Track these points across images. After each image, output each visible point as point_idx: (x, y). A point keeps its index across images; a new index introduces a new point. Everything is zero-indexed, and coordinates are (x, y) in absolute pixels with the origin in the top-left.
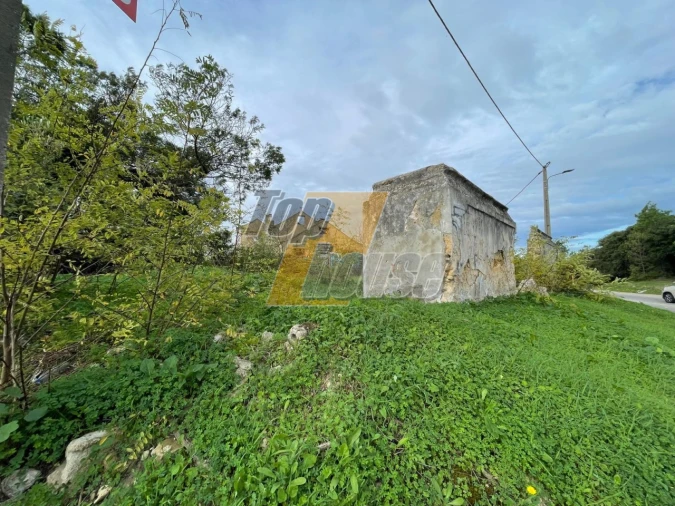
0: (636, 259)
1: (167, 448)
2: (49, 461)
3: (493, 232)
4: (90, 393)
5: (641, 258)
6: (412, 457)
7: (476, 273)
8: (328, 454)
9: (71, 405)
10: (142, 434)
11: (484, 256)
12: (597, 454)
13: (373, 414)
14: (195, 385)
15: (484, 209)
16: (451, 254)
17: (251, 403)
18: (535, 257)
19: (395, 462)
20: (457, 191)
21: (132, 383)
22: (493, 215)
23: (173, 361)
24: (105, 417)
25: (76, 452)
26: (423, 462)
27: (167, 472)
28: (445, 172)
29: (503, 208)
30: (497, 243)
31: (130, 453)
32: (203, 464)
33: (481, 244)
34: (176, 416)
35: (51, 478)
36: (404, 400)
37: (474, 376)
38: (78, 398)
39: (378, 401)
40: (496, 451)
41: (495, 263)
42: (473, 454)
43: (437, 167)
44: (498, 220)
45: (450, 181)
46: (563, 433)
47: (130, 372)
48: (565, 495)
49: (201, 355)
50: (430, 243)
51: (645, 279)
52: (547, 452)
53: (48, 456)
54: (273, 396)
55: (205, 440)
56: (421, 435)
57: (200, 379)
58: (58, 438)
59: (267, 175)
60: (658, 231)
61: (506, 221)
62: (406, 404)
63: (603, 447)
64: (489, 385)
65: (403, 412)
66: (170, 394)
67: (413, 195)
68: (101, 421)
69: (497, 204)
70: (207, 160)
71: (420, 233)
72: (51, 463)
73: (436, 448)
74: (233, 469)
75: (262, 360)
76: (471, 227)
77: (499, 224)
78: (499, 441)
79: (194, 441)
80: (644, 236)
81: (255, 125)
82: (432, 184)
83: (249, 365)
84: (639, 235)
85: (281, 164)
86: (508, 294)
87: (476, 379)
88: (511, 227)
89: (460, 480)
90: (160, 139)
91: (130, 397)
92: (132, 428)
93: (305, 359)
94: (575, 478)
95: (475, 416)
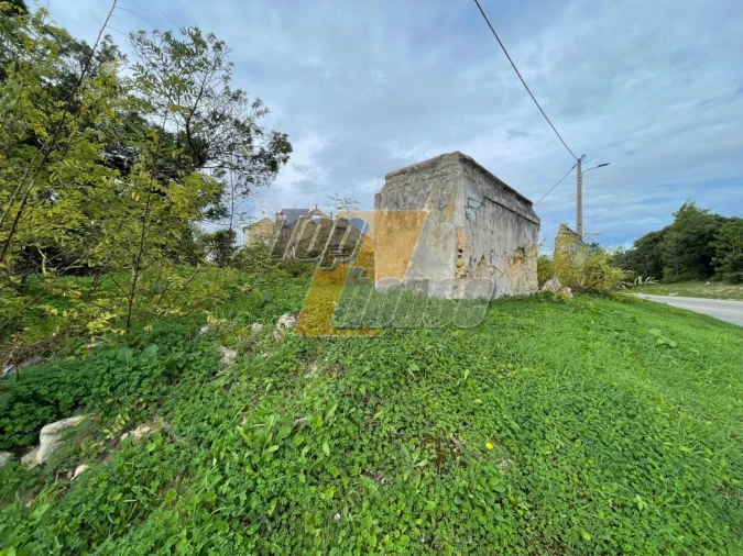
0: (670, 260)
1: (146, 429)
2: (21, 443)
3: (513, 228)
4: (62, 380)
5: (676, 259)
6: (385, 428)
7: (492, 269)
8: (302, 427)
9: (44, 391)
10: (119, 416)
11: (502, 252)
12: (565, 423)
13: (352, 392)
14: (176, 372)
15: (503, 202)
16: (463, 249)
17: (233, 387)
18: (563, 257)
19: (368, 433)
20: (474, 181)
21: (108, 371)
22: (514, 209)
23: (153, 349)
24: (80, 403)
25: (49, 434)
26: (395, 431)
27: (144, 449)
28: (461, 160)
29: (527, 203)
30: (517, 239)
31: (107, 434)
32: (180, 441)
33: (499, 239)
34: (155, 401)
35: (25, 459)
36: (385, 379)
37: (460, 359)
38: (49, 386)
39: (358, 380)
40: (469, 422)
41: (515, 260)
42: (445, 424)
43: (452, 154)
44: (519, 215)
45: (465, 170)
46: (535, 406)
47: (105, 361)
48: (526, 456)
49: (184, 345)
50: (442, 238)
51: (679, 281)
52: (517, 422)
53: (20, 439)
54: (255, 379)
55: (182, 420)
56: (397, 409)
57: (181, 366)
58: (30, 422)
59: (273, 166)
60: (694, 231)
61: (528, 217)
62: (386, 383)
63: (571, 417)
64: (474, 367)
65: (381, 390)
66: (148, 380)
67: (426, 186)
68: (76, 406)
69: (520, 198)
70: (203, 147)
71: (433, 227)
72: (24, 446)
73: (409, 419)
74: (210, 443)
75: (248, 349)
76: (487, 221)
77: (521, 219)
78: (473, 414)
79: (173, 421)
80: (680, 236)
81: (258, 109)
82: (446, 174)
83: (234, 354)
84: (675, 235)
85: (288, 154)
86: (528, 293)
87: (461, 362)
88: (534, 223)
89: (428, 445)
90: (145, 121)
91: (106, 383)
92: (109, 412)
93: (291, 346)
94: (538, 442)
95: (454, 394)
